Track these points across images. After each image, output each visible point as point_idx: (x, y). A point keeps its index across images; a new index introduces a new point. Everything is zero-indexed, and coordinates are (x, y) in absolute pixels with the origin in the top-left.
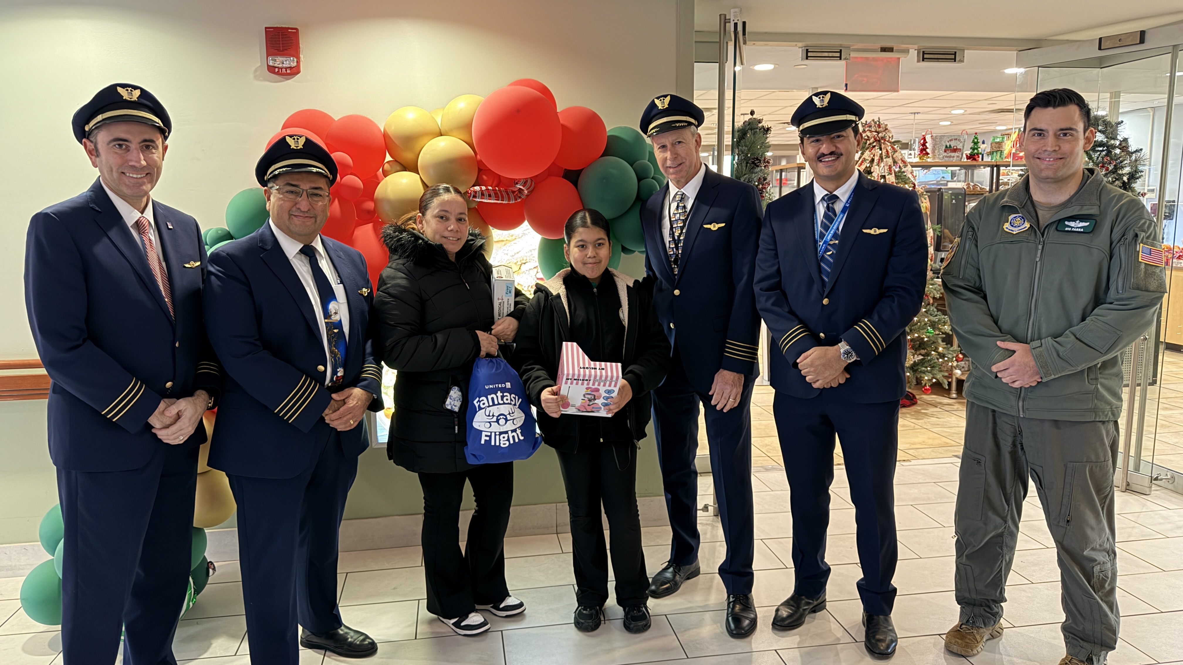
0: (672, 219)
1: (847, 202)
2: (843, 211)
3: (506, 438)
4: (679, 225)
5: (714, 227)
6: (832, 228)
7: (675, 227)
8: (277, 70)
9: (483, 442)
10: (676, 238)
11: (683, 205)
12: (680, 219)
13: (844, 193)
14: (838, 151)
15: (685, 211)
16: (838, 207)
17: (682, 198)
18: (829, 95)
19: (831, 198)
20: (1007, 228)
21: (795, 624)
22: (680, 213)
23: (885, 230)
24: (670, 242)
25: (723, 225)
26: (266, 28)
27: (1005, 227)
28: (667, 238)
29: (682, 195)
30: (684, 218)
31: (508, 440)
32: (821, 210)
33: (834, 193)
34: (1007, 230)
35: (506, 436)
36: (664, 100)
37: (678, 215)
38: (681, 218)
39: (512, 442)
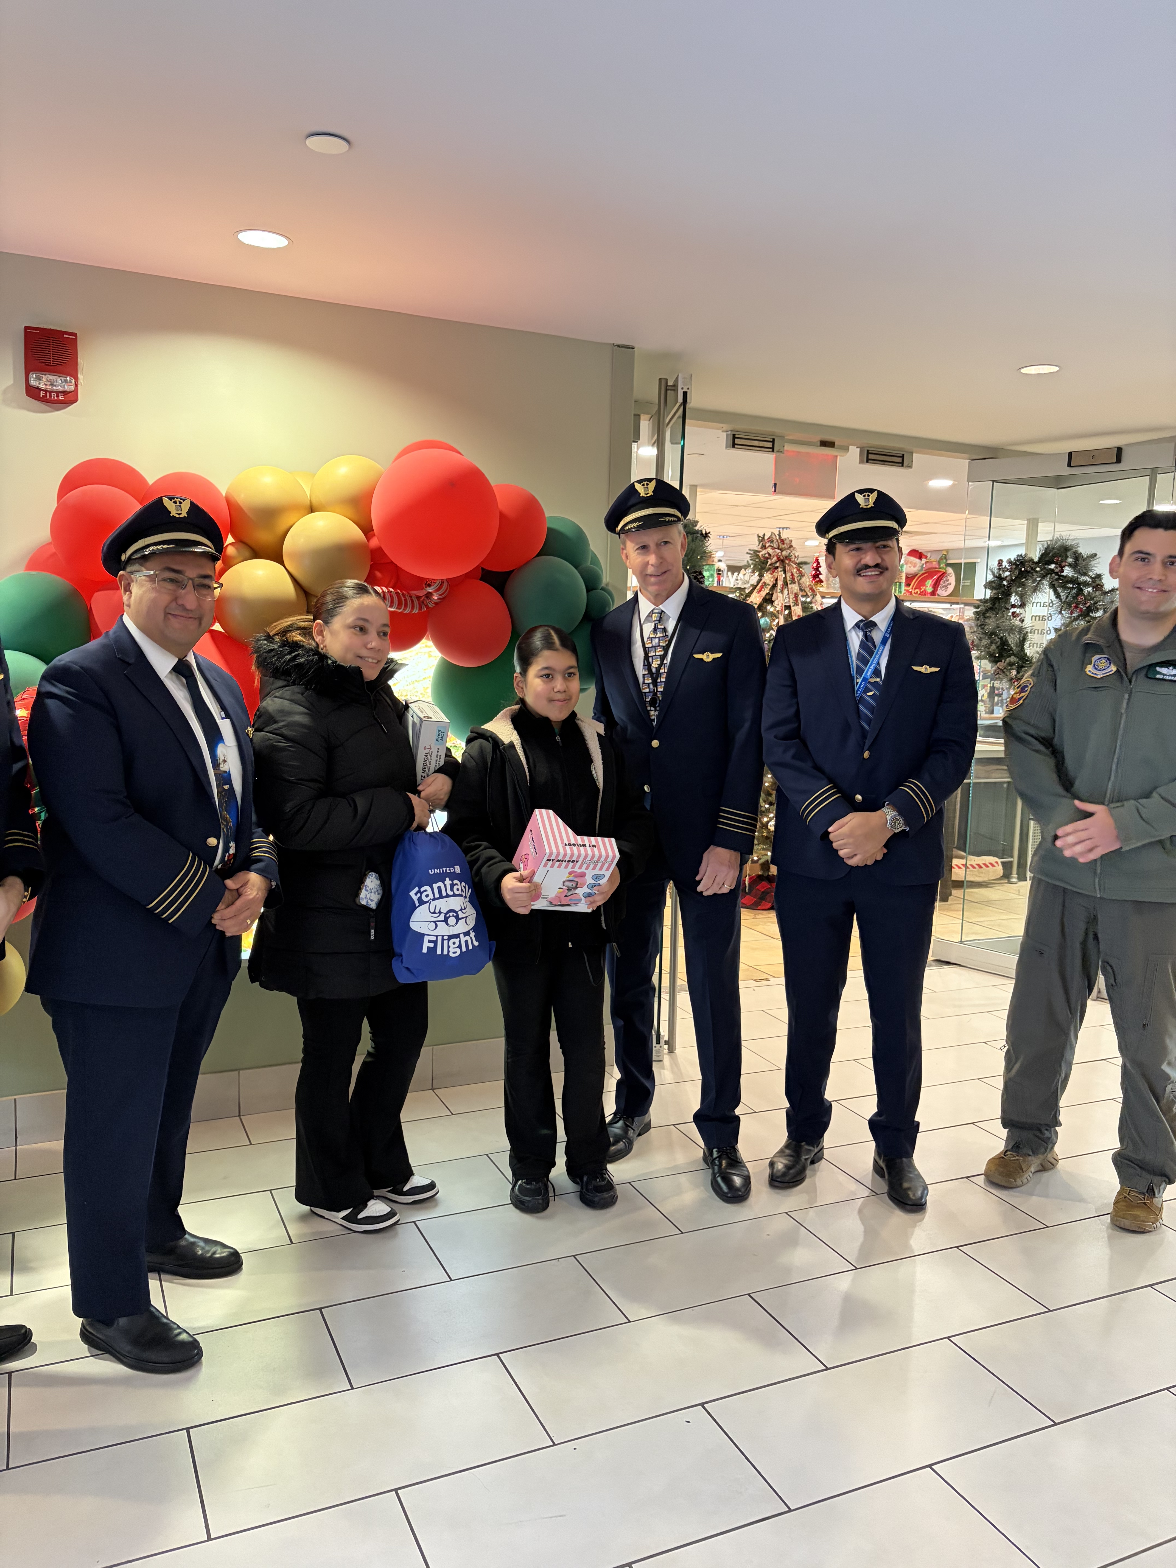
0: (647, 646)
1: (886, 632)
2: (884, 642)
3: (457, 944)
4: (657, 654)
5: (708, 657)
6: (872, 663)
7: (652, 656)
8: (42, 393)
9: (425, 950)
10: (654, 670)
11: (663, 627)
12: (659, 646)
13: (882, 619)
14: (883, 564)
15: (666, 635)
16: (877, 636)
17: (661, 618)
18: (875, 494)
19: (867, 626)
20: (1090, 671)
21: (797, 1179)
22: (659, 637)
23: (937, 669)
24: (644, 675)
25: (720, 655)
26: (26, 328)
27: (1087, 670)
28: (640, 671)
29: (661, 614)
30: (664, 645)
31: (460, 947)
32: (855, 640)
33: (871, 619)
34: (1090, 674)
35: (457, 941)
36: (647, 484)
37: (657, 640)
38: (661, 644)
39: (464, 949)
